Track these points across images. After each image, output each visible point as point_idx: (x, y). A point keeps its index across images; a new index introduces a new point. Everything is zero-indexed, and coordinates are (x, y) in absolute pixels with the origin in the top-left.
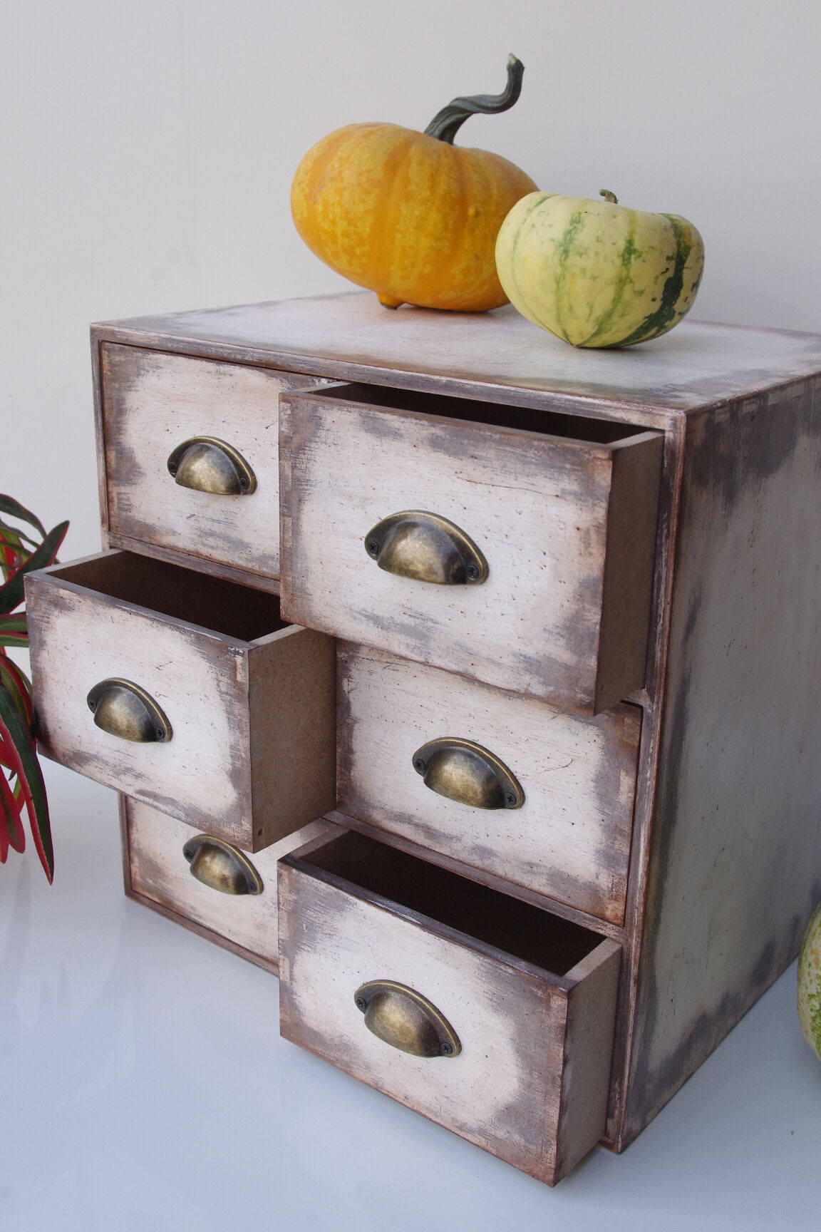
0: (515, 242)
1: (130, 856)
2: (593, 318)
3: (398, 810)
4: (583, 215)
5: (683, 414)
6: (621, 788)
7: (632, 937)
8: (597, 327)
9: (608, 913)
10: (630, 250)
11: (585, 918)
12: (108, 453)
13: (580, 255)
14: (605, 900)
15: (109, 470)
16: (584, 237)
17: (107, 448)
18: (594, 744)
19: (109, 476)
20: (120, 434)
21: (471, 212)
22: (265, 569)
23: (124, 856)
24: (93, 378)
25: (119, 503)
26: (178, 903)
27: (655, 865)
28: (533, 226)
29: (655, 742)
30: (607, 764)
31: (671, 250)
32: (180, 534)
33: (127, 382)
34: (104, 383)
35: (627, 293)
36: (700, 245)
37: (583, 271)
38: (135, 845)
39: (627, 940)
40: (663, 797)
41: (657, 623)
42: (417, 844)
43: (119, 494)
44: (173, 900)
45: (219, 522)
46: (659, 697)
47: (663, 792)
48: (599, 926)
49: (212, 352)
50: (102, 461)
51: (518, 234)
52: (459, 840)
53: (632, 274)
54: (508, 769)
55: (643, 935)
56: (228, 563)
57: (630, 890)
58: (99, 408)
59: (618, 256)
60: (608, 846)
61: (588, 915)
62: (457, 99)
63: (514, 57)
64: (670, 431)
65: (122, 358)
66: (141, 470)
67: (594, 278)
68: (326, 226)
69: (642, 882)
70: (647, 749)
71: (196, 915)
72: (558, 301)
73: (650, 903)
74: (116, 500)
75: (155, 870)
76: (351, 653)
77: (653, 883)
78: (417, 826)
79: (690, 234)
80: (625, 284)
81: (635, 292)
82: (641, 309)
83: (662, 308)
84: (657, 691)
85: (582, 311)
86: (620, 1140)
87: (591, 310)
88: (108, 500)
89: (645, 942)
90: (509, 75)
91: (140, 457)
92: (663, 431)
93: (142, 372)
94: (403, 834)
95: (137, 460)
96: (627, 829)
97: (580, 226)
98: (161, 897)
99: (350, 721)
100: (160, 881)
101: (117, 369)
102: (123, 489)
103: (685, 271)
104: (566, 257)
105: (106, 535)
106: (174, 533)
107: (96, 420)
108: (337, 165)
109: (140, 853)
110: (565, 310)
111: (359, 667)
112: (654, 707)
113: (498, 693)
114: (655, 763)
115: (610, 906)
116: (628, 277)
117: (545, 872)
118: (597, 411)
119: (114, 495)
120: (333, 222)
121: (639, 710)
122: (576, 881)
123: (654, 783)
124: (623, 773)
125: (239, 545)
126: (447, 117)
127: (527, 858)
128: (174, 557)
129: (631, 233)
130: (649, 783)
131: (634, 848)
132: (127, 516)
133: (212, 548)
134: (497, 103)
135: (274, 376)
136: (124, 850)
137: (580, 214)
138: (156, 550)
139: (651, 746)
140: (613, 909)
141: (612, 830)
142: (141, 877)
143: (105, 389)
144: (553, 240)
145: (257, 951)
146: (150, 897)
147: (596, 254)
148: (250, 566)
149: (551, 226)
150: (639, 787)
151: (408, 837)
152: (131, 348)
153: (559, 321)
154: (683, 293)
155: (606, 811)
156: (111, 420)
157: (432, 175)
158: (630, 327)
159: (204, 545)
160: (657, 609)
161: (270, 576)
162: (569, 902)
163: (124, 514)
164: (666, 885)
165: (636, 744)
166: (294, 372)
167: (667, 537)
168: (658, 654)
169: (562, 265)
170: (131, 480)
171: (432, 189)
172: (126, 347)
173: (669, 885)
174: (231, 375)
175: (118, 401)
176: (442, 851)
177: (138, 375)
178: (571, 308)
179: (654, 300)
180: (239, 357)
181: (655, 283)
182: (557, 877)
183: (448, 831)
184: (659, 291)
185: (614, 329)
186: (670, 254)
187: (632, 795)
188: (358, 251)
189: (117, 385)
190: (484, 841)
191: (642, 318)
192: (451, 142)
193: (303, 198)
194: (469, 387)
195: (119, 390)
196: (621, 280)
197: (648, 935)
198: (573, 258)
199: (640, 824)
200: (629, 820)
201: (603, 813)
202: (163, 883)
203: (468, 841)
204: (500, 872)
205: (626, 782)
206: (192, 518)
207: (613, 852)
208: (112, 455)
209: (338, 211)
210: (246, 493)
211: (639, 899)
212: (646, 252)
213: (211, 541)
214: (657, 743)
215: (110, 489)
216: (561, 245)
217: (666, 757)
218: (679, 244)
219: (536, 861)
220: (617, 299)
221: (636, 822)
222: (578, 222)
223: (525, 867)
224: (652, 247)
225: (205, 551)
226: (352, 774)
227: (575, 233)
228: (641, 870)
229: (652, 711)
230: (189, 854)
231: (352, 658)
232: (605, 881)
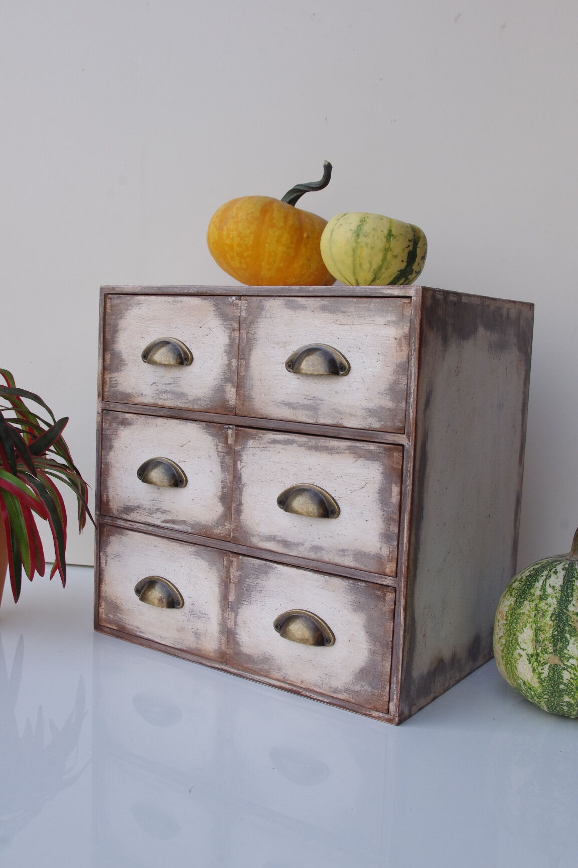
0: (332, 234)
1: (99, 602)
2: (372, 270)
3: (268, 534)
4: (366, 218)
5: (421, 287)
6: (393, 494)
7: (401, 584)
8: (374, 275)
9: (388, 571)
10: (390, 235)
11: (375, 576)
12: (106, 356)
13: (365, 236)
14: (386, 562)
15: (106, 365)
16: (367, 228)
17: (105, 353)
18: (377, 472)
19: (105, 369)
20: (113, 344)
21: (305, 235)
22: (195, 407)
23: (96, 603)
24: (100, 315)
25: (110, 384)
26: (128, 627)
27: (413, 539)
28: (341, 225)
29: (411, 463)
30: (385, 482)
31: (411, 237)
32: (146, 395)
33: (120, 315)
34: (107, 317)
35: (389, 257)
36: (425, 237)
37: (367, 244)
38: (103, 594)
39: (399, 584)
40: (416, 498)
41: (410, 397)
42: (278, 553)
43: (110, 378)
44: (125, 625)
45: (170, 384)
46: (412, 438)
47: (416, 494)
48: (383, 580)
49: (171, 291)
50: (101, 361)
51: (333, 230)
52: (302, 544)
53: (392, 246)
54: (331, 496)
55: (407, 582)
56: (174, 407)
57: (400, 553)
58: (102, 331)
59: (384, 237)
60: (386, 530)
61: (377, 575)
62: (296, 186)
63: (327, 161)
64: (414, 296)
65: (118, 302)
66: (125, 362)
67: (372, 248)
68: (228, 242)
69: (406, 547)
70: (407, 468)
71: (140, 632)
72: (354, 261)
73: (410, 561)
74: (108, 382)
75: (115, 607)
76: (243, 446)
77: (412, 549)
78: (279, 541)
79: (420, 232)
80: (388, 252)
81: (393, 256)
82: (397, 266)
83: (407, 267)
84: (411, 435)
85: (366, 266)
86: (397, 715)
87: (371, 265)
88: (103, 382)
89: (409, 586)
90: (325, 170)
91: (125, 355)
92: (410, 297)
93: (130, 308)
94: (270, 549)
95: (123, 357)
96: (396, 517)
97: (365, 223)
98: (117, 625)
99: (240, 486)
100: (118, 615)
101: (114, 308)
102: (113, 375)
103: (417, 249)
104: (357, 239)
105: (100, 404)
106: (142, 395)
107: (100, 338)
108: (235, 211)
109: (106, 599)
110: (358, 266)
111: (247, 453)
112: (410, 444)
113: (325, 453)
114: (411, 476)
115: (388, 566)
116: (389, 248)
117: (352, 553)
118: (378, 291)
119: (108, 380)
120: (232, 239)
121: (401, 447)
122: (369, 555)
123: (411, 487)
124: (394, 485)
125: (181, 395)
126: (291, 195)
127: (341, 548)
128: (142, 410)
129: (391, 227)
130: (408, 487)
131: (401, 528)
132: (115, 390)
133: (165, 400)
134: (318, 185)
135: (206, 299)
136: (96, 599)
137: (365, 218)
138: (130, 406)
139: (409, 466)
140: (390, 568)
141: (388, 520)
142: (106, 615)
143: (107, 320)
144: (351, 230)
145: (177, 647)
146: (110, 626)
147: (373, 236)
148: (187, 406)
149: (350, 224)
150: (403, 491)
151: (273, 550)
152: (124, 296)
153: (354, 273)
154: (418, 260)
155: (385, 509)
156: (109, 337)
157: (285, 216)
158: (391, 277)
159: (160, 399)
160: (410, 390)
161: (198, 410)
162: (367, 569)
163: (112, 389)
164: (419, 556)
165: (400, 467)
166: (217, 296)
167: (414, 351)
168: (412, 414)
169: (356, 242)
170: (118, 369)
171: (285, 223)
172: (121, 295)
173: (421, 556)
174: (181, 302)
175: (114, 326)
176: (292, 554)
177: (127, 310)
178: (361, 265)
179: (403, 261)
180: (186, 291)
181: (403, 252)
182: (359, 555)
183: (296, 541)
184: (404, 256)
185: (383, 277)
186: (410, 239)
187: (399, 497)
188: (245, 254)
189: (114, 317)
190: (317, 543)
191: (397, 271)
192: (294, 205)
193: (215, 229)
194: (311, 289)
195: (115, 319)
196: (386, 249)
197: (410, 582)
198: (362, 239)
199: (404, 513)
200: (397, 512)
201: (383, 510)
202: (119, 615)
203: (308, 545)
204: (326, 559)
205: (395, 490)
206: (154, 385)
207: (389, 533)
208: (108, 356)
209: (235, 233)
210: (187, 365)
211: (404, 557)
212: (399, 236)
213: (164, 396)
214: (412, 464)
215: (105, 376)
216: (355, 232)
217: (417, 474)
218: (414, 236)
219: (346, 547)
220: (384, 259)
221: (402, 511)
222: (364, 221)
223: (341, 553)
224: (401, 234)
225: (160, 402)
226: (241, 518)
227: (362, 226)
228: (405, 540)
229: (409, 446)
230: (138, 591)
231: (243, 449)
232: (385, 552)
